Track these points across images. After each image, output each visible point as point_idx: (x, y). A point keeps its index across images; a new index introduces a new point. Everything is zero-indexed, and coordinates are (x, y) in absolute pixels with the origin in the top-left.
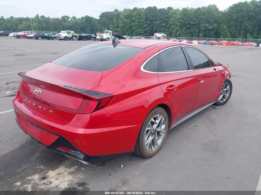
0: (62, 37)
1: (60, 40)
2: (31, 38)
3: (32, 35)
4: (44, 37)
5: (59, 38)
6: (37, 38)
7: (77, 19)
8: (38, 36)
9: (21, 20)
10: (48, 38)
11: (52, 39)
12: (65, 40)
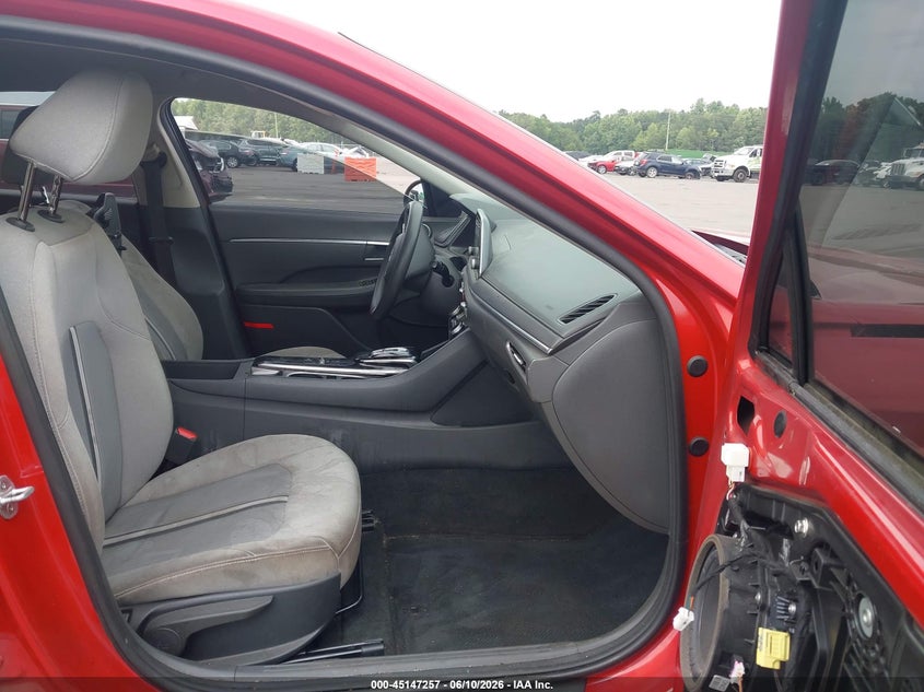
0: (729, 170)
1: (721, 179)
2: (626, 172)
3: (629, 164)
4: (666, 170)
5: (717, 174)
6: (642, 172)
7: (844, 107)
8: (650, 164)
9: (645, 120)
10: (681, 172)
11: (695, 174)
12: (737, 180)
